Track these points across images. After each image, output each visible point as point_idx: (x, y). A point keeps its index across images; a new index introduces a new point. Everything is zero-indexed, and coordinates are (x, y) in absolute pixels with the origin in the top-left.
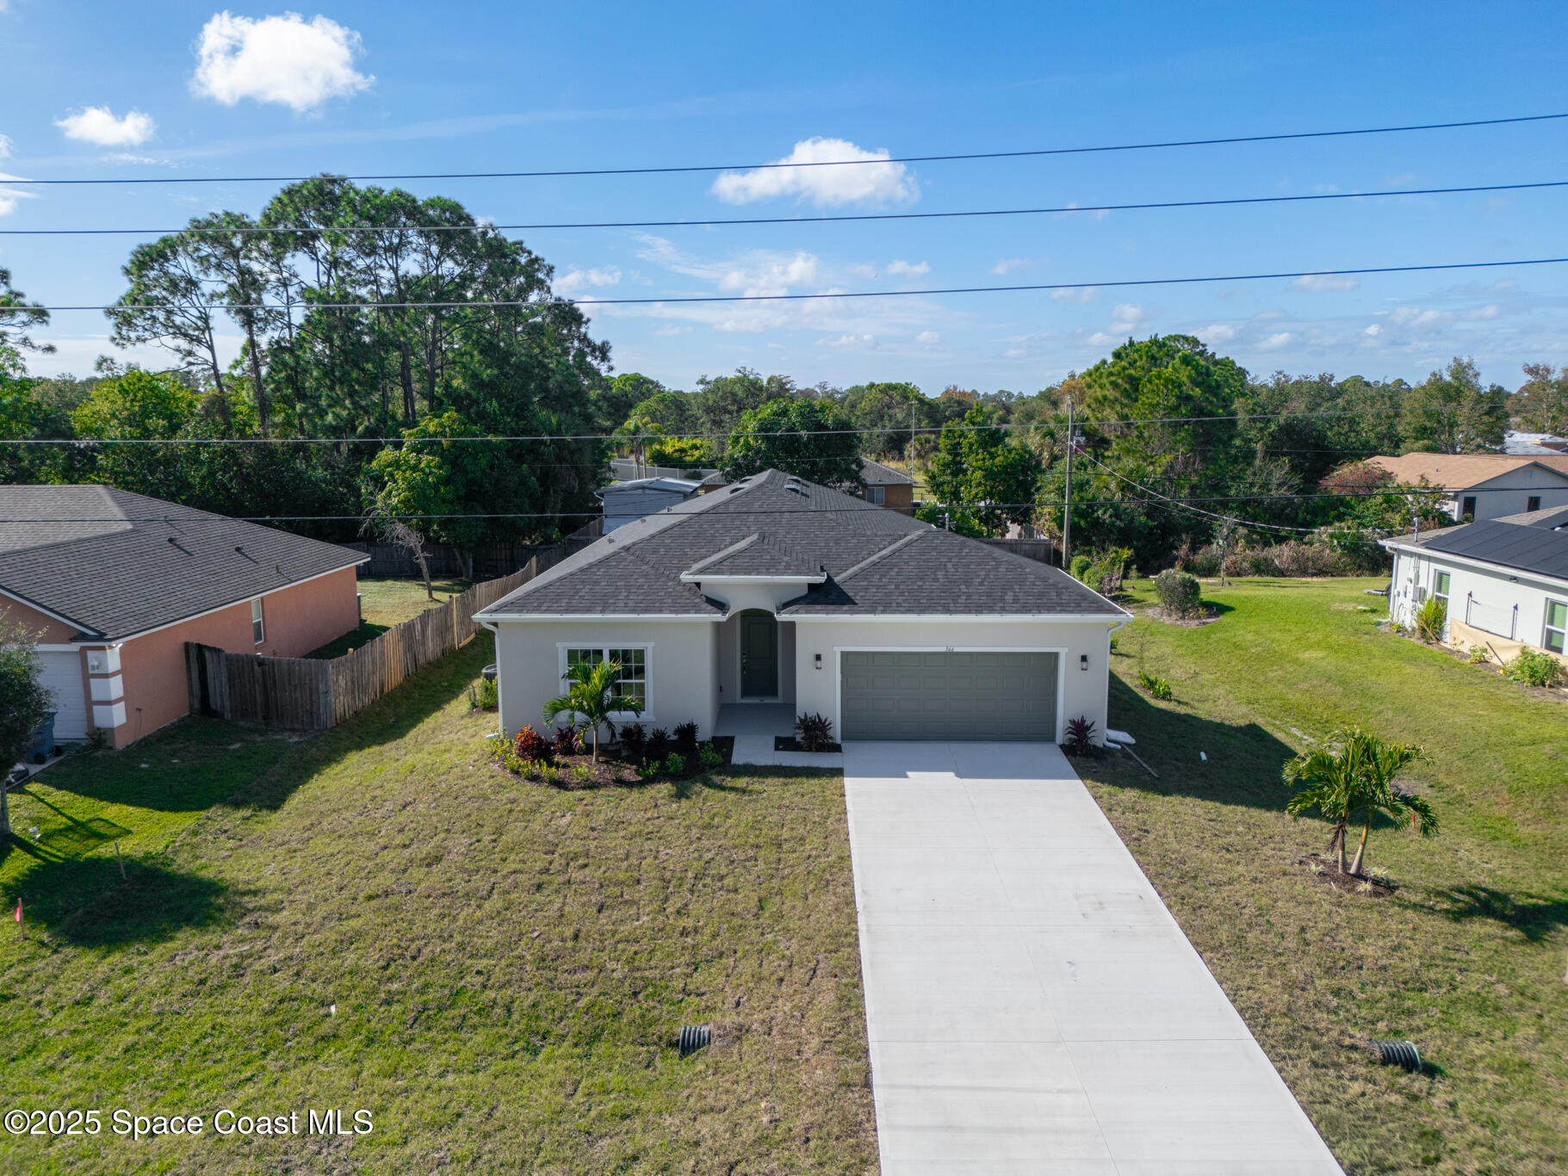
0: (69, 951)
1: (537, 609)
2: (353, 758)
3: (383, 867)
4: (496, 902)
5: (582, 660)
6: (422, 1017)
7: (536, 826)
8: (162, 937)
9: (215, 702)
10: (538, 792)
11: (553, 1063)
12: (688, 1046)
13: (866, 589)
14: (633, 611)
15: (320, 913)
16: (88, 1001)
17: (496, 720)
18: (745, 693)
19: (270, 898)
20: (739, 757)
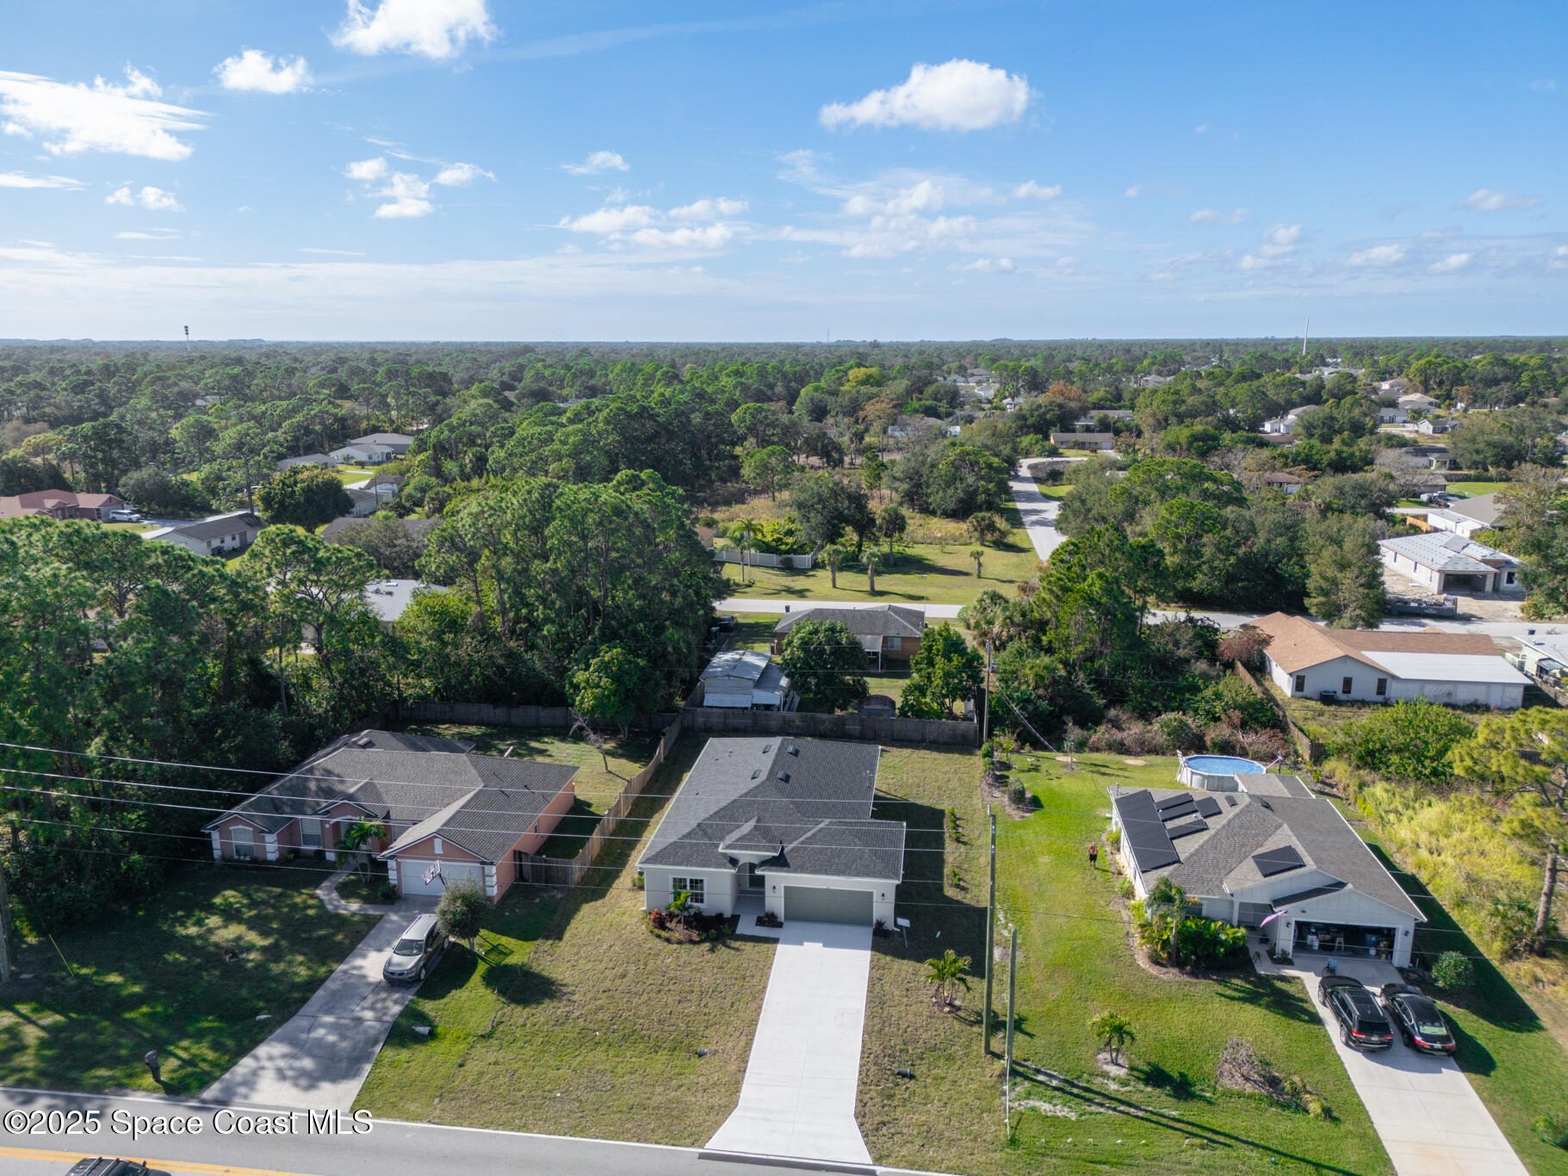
0: (513, 1006)
1: (661, 863)
2: (586, 908)
3: (606, 978)
4: (645, 997)
5: (679, 883)
6: (624, 1038)
7: (659, 962)
8: (539, 1003)
9: (525, 875)
10: (660, 944)
11: (662, 1056)
12: (701, 1055)
13: (796, 858)
14: (699, 866)
15: (589, 996)
16: (524, 1025)
17: (643, 895)
18: (751, 885)
19: (571, 989)
20: (739, 931)
